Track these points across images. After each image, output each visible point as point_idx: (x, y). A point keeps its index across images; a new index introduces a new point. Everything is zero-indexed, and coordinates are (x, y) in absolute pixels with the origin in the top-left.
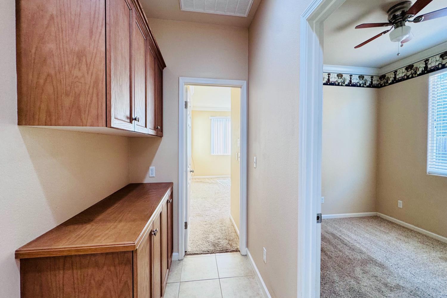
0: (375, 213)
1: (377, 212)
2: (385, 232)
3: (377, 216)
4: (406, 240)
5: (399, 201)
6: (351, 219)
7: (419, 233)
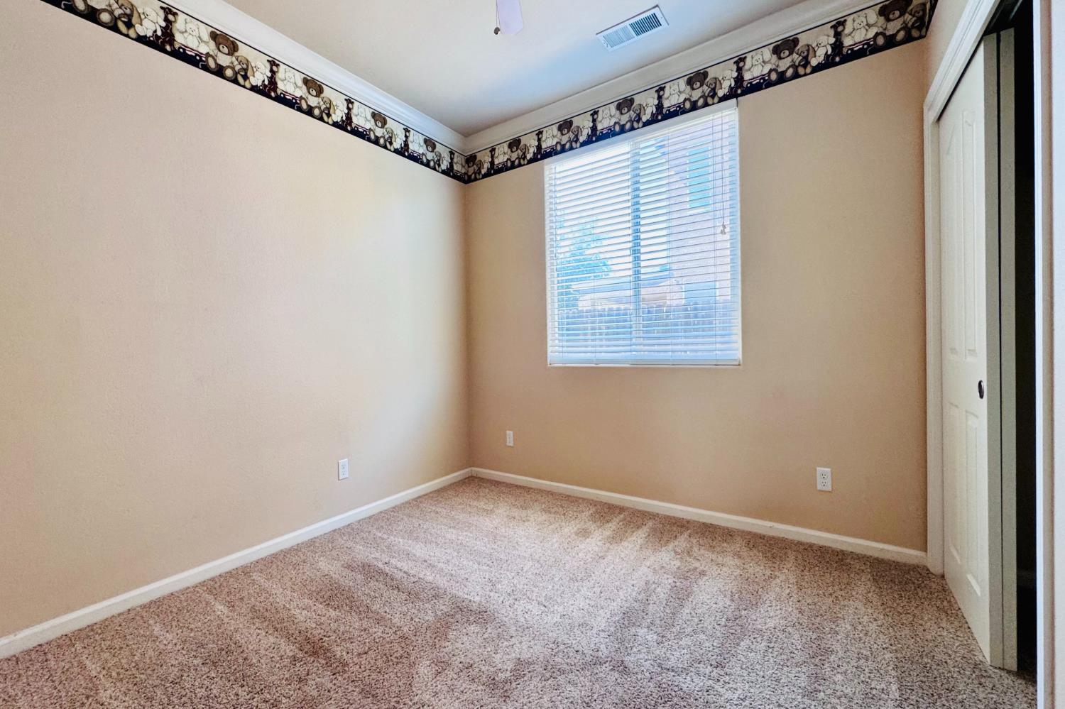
0: (467, 470)
1: (470, 467)
2: (487, 510)
3: (472, 476)
4: (523, 513)
5: (508, 432)
6: (418, 500)
7: (540, 491)
